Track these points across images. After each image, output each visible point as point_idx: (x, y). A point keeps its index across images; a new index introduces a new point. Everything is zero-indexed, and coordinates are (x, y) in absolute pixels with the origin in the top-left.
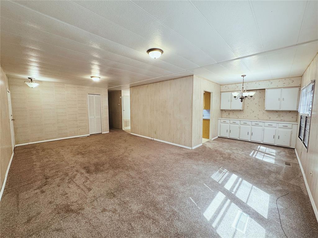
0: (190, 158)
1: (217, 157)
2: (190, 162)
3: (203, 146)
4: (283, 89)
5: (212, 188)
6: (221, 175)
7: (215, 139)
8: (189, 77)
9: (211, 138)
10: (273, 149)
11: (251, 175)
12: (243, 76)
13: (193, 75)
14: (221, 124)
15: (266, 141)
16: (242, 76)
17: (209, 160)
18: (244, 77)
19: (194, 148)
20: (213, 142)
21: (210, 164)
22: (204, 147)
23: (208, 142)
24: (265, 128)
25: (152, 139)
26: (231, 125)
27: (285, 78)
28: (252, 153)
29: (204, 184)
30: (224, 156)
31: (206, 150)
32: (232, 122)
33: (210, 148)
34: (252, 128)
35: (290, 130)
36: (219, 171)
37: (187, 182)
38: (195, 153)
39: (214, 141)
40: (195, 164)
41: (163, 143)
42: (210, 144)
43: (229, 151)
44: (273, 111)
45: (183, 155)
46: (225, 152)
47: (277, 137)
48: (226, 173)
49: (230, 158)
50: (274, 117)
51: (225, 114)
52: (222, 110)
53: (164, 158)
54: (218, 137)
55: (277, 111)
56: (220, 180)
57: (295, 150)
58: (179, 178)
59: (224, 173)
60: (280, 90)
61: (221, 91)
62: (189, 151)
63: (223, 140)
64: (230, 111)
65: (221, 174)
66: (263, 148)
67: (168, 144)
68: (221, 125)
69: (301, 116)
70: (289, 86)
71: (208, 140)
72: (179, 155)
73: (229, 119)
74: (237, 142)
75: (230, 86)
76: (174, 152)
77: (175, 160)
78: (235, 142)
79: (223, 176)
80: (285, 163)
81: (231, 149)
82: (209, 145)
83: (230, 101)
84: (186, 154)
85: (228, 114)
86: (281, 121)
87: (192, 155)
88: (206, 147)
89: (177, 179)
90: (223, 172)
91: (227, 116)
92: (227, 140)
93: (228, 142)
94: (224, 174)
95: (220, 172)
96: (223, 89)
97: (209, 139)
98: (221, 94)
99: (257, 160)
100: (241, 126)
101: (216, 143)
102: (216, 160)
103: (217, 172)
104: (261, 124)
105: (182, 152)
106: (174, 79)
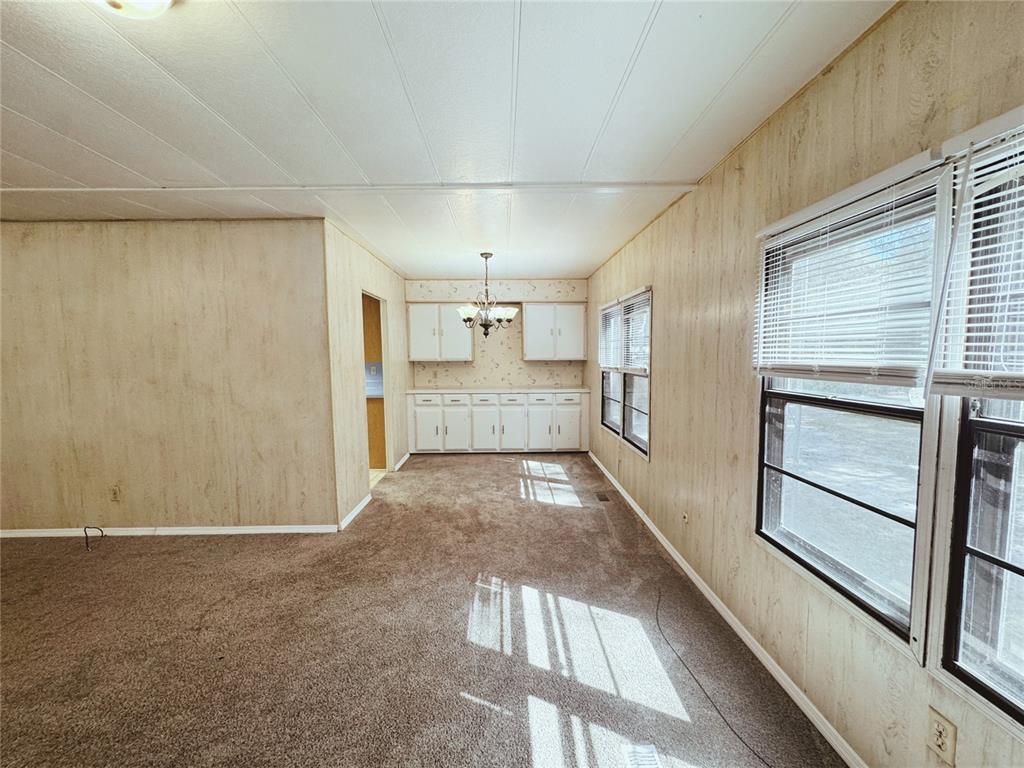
0: (350, 579)
1: (443, 535)
2: (356, 602)
3: (377, 504)
4: (558, 307)
5: (496, 695)
6: (493, 610)
7: (402, 466)
8: (303, 224)
9: (394, 463)
10: (553, 462)
11: (562, 568)
12: (486, 256)
13: (323, 218)
14: (418, 409)
15: (535, 446)
16: (482, 255)
17: (424, 558)
18: (486, 258)
19: (344, 524)
20: (403, 478)
21: (435, 575)
22: (379, 506)
23: (385, 480)
24: (531, 409)
25: (92, 532)
26: (447, 409)
27: (560, 279)
28: (522, 490)
29: (462, 694)
30: (461, 523)
31: (397, 518)
32: (448, 399)
33: (404, 506)
34: (500, 411)
35: (578, 409)
36: (477, 594)
37: (387, 732)
38: (360, 545)
39: (406, 474)
40: (384, 602)
41: (174, 539)
42: (395, 488)
43: (464, 499)
44: (539, 361)
45: (310, 576)
46: (457, 507)
47: (555, 430)
48: (501, 594)
49: (480, 524)
50: (542, 377)
51: (424, 377)
52: (413, 363)
53: (208, 636)
54: (411, 454)
55: (546, 363)
56: (502, 636)
57: (590, 454)
58: (340, 731)
59: (498, 596)
60: (550, 307)
61: (408, 300)
62: (332, 543)
63: (428, 461)
64: (438, 364)
65: (492, 603)
66: (534, 465)
67: (210, 538)
68: (415, 412)
69: (603, 373)
70: (568, 299)
71: (382, 475)
72: (290, 580)
73: (438, 391)
74: (469, 461)
75: (433, 285)
76: (259, 577)
77: (281, 618)
78: (466, 464)
79: (502, 612)
80: (598, 496)
81: (468, 491)
82: (397, 495)
83: (437, 332)
84: (322, 562)
85: (432, 374)
86: (557, 386)
87: (352, 558)
88: (388, 506)
89: (330, 743)
90: (492, 596)
91: (429, 381)
92: (438, 460)
93: (447, 466)
94: (498, 601)
95: (485, 599)
96: (415, 291)
97: (385, 467)
98: (407, 310)
99: (545, 507)
100: (475, 409)
101: (414, 477)
102: (446, 553)
103: (477, 604)
104: (520, 399)
105: (301, 560)
106: (219, 220)
